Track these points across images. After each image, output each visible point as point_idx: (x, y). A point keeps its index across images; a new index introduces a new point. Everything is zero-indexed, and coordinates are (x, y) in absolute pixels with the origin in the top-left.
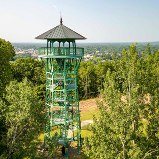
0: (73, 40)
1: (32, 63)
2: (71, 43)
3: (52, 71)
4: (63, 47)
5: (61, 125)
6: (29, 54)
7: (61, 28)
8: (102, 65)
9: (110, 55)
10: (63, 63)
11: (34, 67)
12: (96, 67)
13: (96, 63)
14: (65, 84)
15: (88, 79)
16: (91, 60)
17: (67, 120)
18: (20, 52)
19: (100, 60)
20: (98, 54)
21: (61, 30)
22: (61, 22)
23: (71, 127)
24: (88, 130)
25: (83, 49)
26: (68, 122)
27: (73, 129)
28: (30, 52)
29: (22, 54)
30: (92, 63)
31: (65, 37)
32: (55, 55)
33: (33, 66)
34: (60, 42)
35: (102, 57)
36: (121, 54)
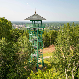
3: (32, 34)
7: (36, 15)
8: (51, 32)
9: (54, 28)
13: (47, 31)
15: (44, 39)
17: (38, 55)
20: (48, 27)
22: (36, 13)
25: (45, 24)
28: (14, 26)
31: (38, 19)
32: (33, 27)
33: (18, 33)
35: (50, 28)
36: (59, 27)
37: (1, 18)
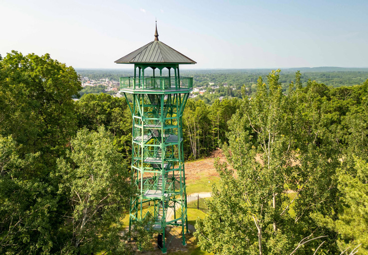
0: (175, 65)
1: (107, 101)
2: (172, 69)
3: (142, 114)
4: (159, 75)
5: (155, 200)
6: (101, 86)
7: (157, 46)
8: (219, 106)
9: (231, 89)
10: (159, 102)
11: (112, 108)
12: (210, 108)
13: (209, 101)
14: (163, 135)
15: (197, 128)
16: (201, 97)
17: (165, 192)
18: (87, 84)
19: (216, 97)
20: (213, 88)
21: (156, 49)
22: (157, 36)
23: (171, 203)
24: (198, 208)
25: (192, 79)
26: (166, 195)
27: (174, 207)
28: (103, 84)
29: (91, 87)
30: (203, 101)
31: (163, 61)
32: (146, 89)
33: (109, 107)
34: (154, 68)
35: (219, 91)
36: (250, 87)
37: (37, 57)
